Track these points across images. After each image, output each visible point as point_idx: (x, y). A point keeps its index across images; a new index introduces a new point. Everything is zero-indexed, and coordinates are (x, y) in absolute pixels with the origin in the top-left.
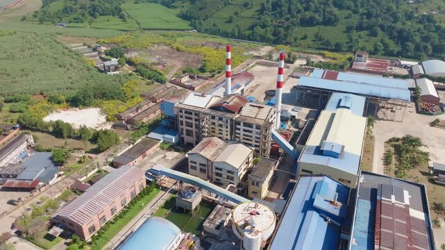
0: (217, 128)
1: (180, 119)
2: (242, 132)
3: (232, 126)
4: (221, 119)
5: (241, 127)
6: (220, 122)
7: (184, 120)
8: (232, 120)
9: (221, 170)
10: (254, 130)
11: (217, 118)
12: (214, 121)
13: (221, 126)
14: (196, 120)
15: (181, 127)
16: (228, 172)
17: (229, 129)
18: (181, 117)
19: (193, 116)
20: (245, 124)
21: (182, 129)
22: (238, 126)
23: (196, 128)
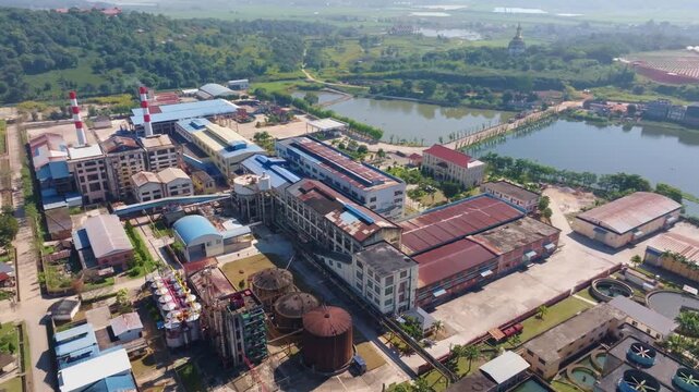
0: (129, 168)
1: (80, 175)
2: (157, 161)
3: (145, 159)
4: (132, 157)
5: (156, 156)
6: (132, 160)
7: (85, 174)
8: (144, 153)
9: (175, 187)
10: (169, 154)
11: (127, 157)
12: (124, 161)
13: (133, 163)
14: (101, 168)
15: (82, 184)
16: (184, 186)
17: (143, 165)
18: (81, 172)
19: (98, 166)
20: (160, 152)
21: (84, 187)
22: (152, 157)
23: (103, 177)
